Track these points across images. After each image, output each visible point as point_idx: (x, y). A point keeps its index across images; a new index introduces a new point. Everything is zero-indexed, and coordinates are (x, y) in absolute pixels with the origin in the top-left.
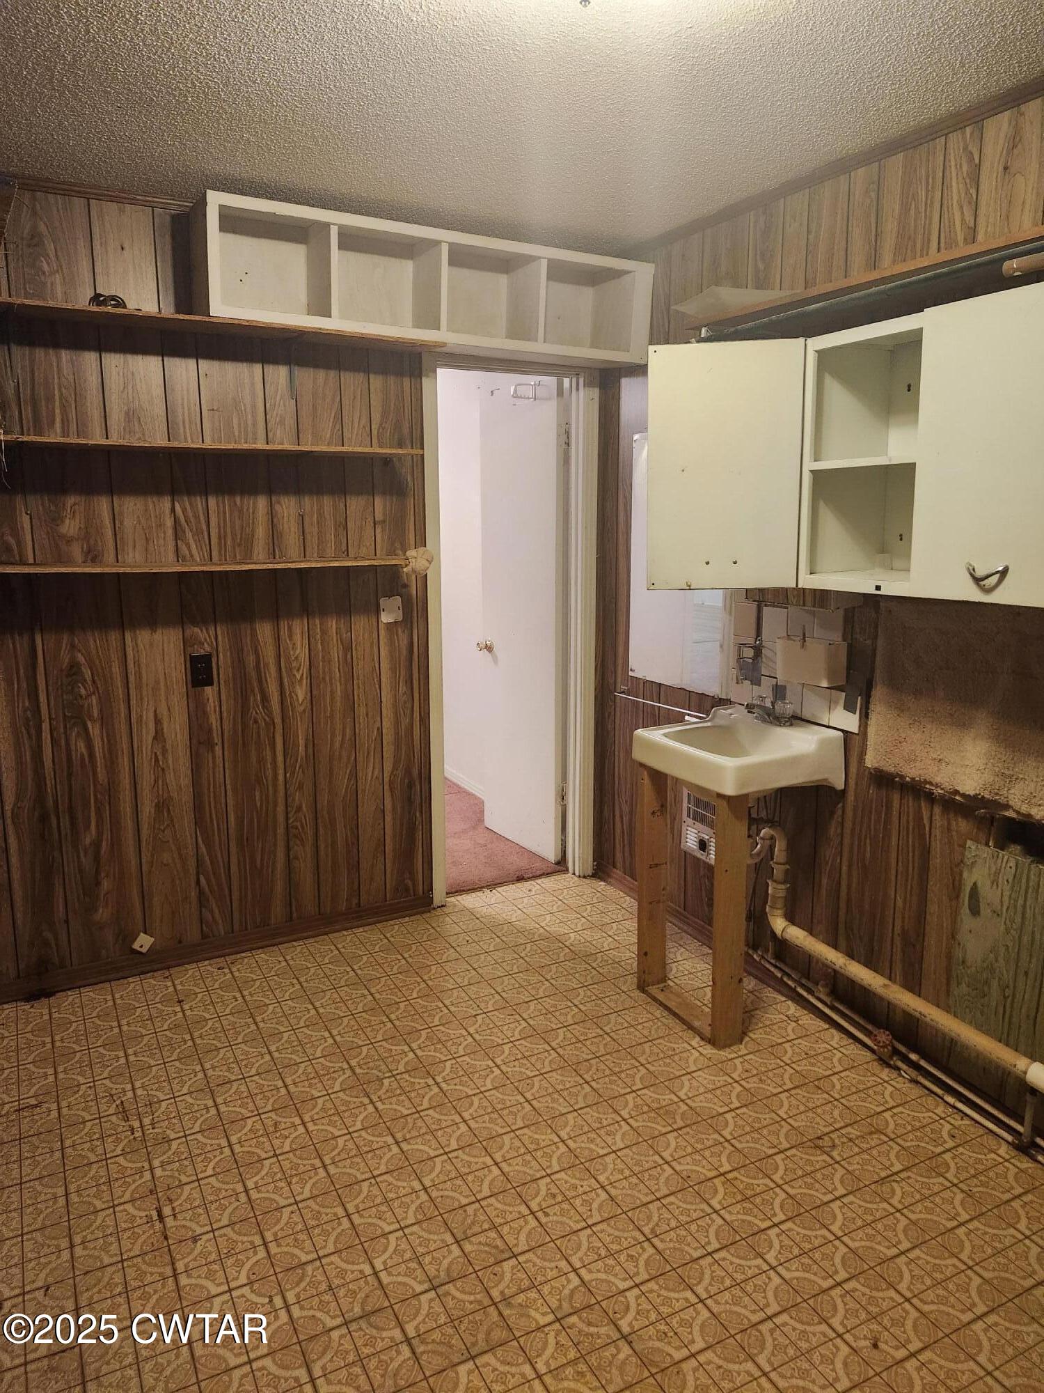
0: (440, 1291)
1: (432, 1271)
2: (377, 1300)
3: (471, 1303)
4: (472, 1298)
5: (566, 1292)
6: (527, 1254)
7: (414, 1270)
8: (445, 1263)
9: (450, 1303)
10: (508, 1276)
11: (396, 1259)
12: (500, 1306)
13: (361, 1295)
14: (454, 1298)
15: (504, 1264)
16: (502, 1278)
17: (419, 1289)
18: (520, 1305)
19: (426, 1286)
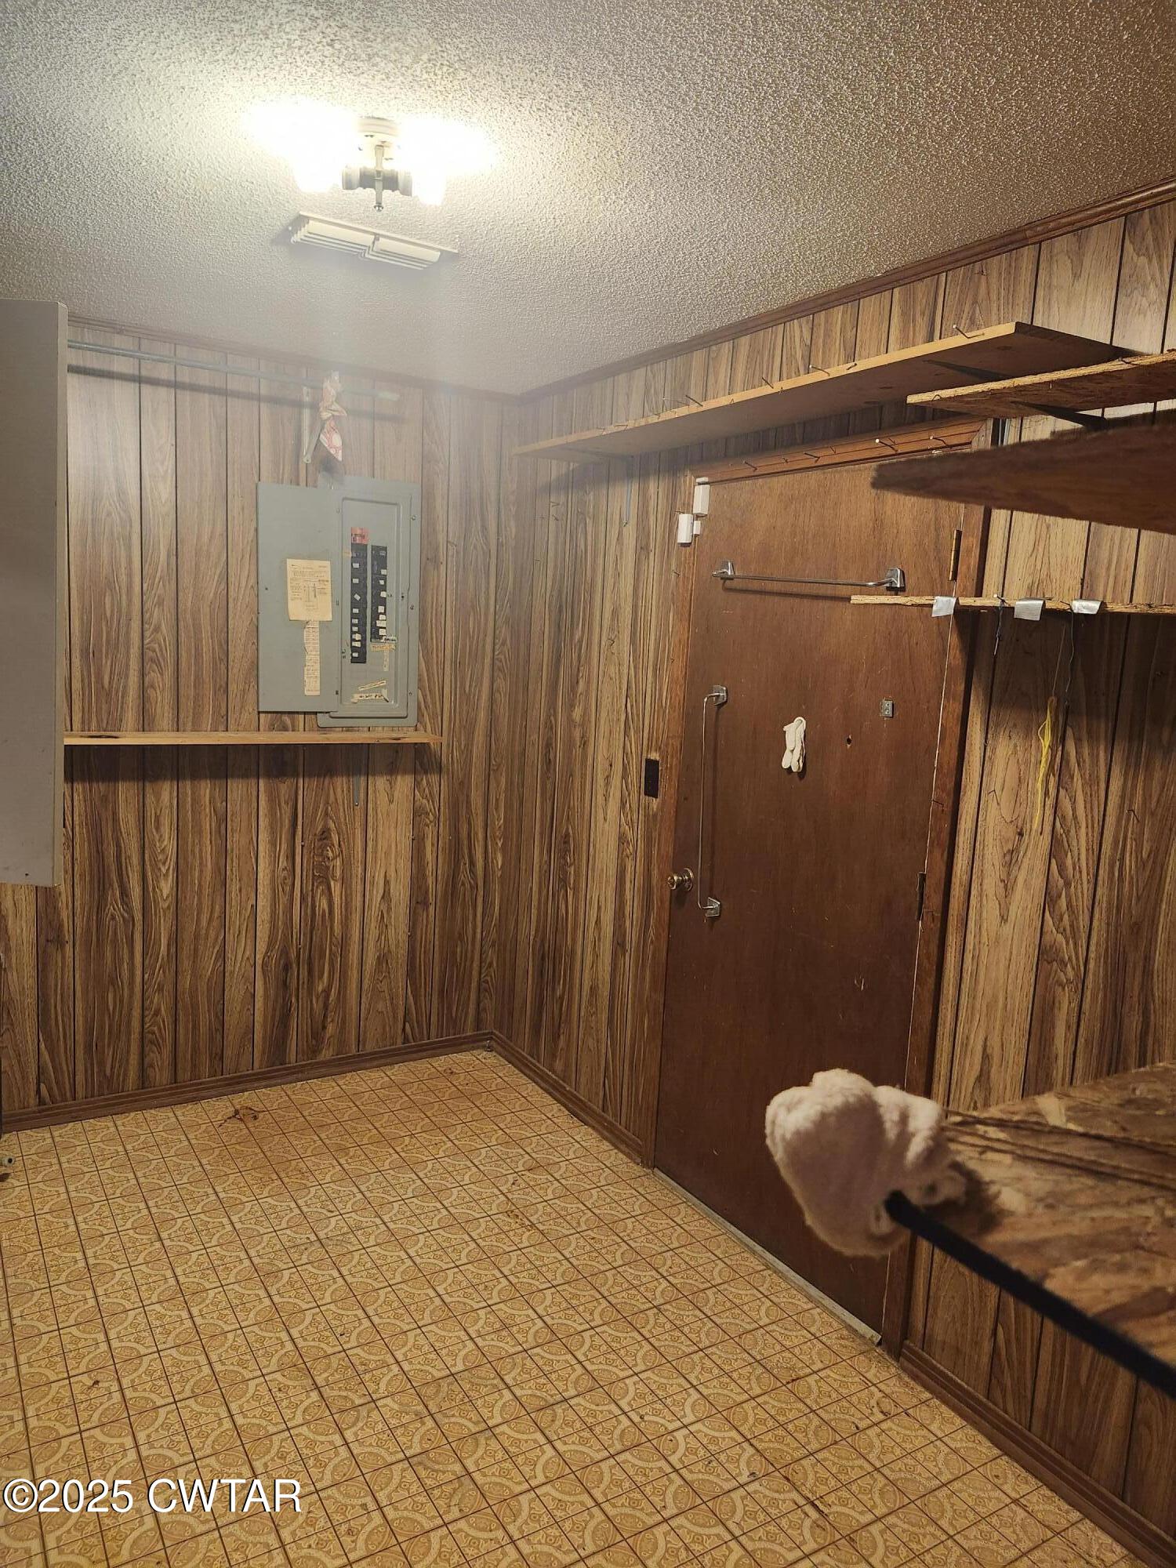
0: (483, 1426)
1: (493, 1443)
2: (544, 1419)
3: (453, 1416)
4: (453, 1420)
5: (360, 1424)
6: (394, 1460)
7: (511, 1445)
8: (480, 1452)
9: (473, 1415)
10: (416, 1439)
11: (532, 1455)
12: (426, 1413)
13: (558, 1423)
14: (470, 1419)
15: (419, 1451)
16: (422, 1438)
17: (504, 1428)
18: (407, 1414)
19: (497, 1431)
